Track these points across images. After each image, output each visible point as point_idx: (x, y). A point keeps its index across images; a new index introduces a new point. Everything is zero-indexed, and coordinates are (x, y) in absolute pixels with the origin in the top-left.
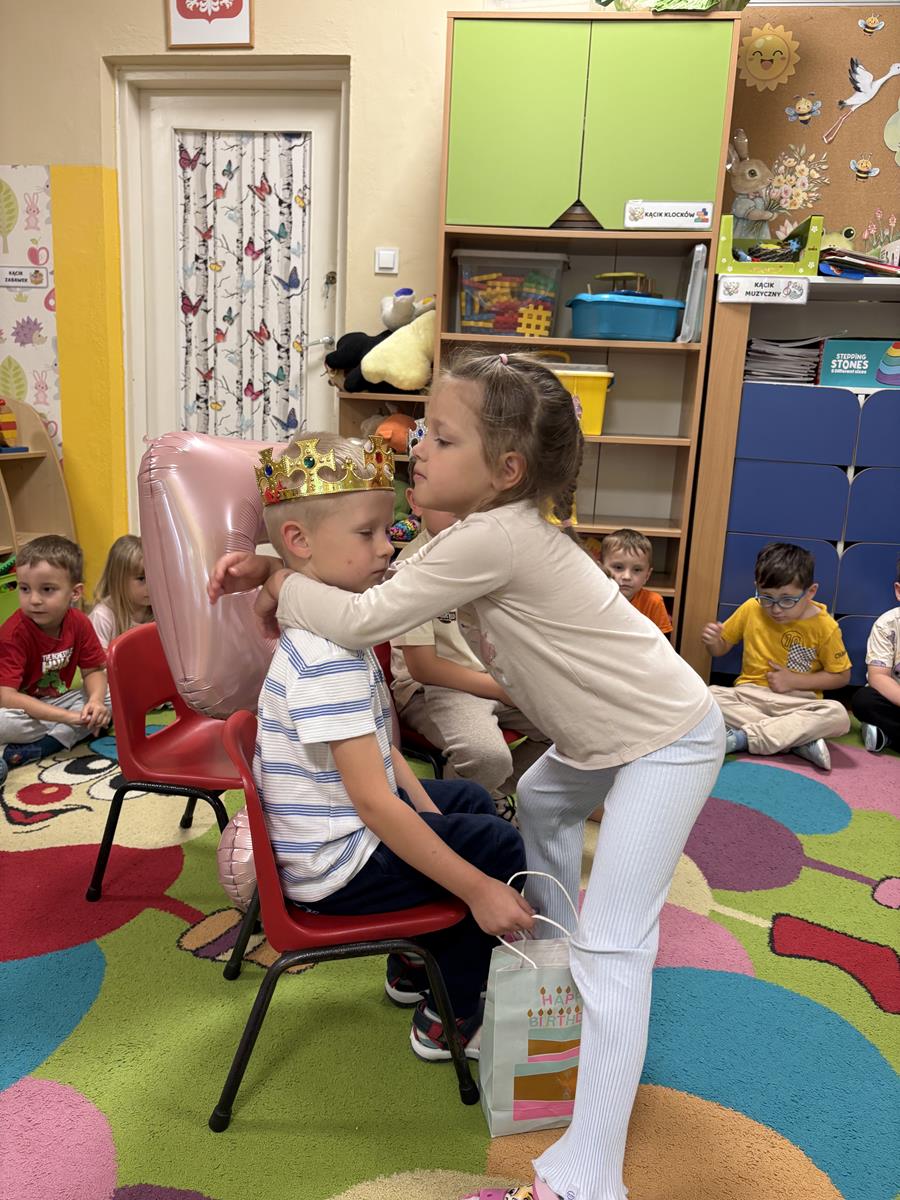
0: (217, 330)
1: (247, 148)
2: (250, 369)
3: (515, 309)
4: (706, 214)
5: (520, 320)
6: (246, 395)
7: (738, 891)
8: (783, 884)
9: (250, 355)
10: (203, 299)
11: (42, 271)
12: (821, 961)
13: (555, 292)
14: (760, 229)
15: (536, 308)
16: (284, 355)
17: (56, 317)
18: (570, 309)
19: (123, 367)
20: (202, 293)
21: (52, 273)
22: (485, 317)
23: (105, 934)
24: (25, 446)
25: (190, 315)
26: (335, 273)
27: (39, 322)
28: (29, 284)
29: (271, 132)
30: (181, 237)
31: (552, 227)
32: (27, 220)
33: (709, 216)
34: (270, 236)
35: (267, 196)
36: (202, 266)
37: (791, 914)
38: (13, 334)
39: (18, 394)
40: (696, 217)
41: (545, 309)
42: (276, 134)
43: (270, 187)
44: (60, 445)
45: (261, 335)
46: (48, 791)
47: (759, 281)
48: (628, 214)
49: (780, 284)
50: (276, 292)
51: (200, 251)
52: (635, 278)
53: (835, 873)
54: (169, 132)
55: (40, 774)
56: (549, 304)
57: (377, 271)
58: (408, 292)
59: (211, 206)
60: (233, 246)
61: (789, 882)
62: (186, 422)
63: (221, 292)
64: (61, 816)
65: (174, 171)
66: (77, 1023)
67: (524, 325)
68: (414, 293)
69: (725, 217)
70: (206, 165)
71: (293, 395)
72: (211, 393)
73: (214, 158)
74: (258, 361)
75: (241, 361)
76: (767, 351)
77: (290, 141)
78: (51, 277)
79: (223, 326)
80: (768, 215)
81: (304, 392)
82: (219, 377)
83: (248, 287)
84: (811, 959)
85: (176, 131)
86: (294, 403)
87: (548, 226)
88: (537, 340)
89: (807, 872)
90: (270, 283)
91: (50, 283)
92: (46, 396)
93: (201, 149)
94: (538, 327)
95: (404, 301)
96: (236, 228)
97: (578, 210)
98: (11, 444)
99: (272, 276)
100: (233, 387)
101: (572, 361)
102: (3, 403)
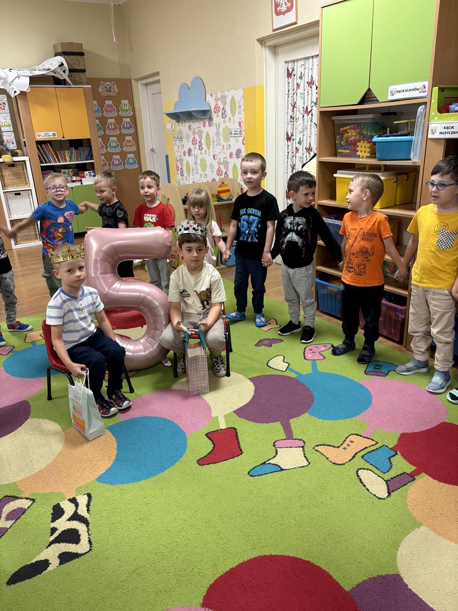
0: (296, 148)
1: (307, 65)
3: (356, 143)
5: (358, 149)
10: (292, 135)
11: (242, 130)
15: (364, 142)
17: (245, 147)
20: (292, 132)
21: (244, 130)
22: (346, 147)
24: (232, 198)
25: (289, 142)
27: (241, 149)
28: (239, 135)
30: (287, 108)
31: (359, 104)
32: (239, 110)
33: (426, 89)
34: (313, 104)
35: (312, 86)
36: (292, 120)
38: (235, 155)
39: (237, 177)
41: (367, 142)
43: (313, 81)
45: (309, 150)
47: (446, 125)
48: (389, 93)
49: (457, 126)
50: (314, 130)
51: (292, 114)
59: (295, 94)
60: (302, 112)
63: (298, 132)
65: (285, 80)
67: (359, 151)
69: (433, 88)
70: (294, 75)
73: (297, 71)
78: (244, 132)
79: (298, 146)
83: (306, 128)
85: (285, 62)
87: (357, 104)
90: (312, 126)
91: (243, 134)
93: (293, 69)
96: (303, 102)
98: (225, 198)
99: (313, 123)
102: (223, 183)
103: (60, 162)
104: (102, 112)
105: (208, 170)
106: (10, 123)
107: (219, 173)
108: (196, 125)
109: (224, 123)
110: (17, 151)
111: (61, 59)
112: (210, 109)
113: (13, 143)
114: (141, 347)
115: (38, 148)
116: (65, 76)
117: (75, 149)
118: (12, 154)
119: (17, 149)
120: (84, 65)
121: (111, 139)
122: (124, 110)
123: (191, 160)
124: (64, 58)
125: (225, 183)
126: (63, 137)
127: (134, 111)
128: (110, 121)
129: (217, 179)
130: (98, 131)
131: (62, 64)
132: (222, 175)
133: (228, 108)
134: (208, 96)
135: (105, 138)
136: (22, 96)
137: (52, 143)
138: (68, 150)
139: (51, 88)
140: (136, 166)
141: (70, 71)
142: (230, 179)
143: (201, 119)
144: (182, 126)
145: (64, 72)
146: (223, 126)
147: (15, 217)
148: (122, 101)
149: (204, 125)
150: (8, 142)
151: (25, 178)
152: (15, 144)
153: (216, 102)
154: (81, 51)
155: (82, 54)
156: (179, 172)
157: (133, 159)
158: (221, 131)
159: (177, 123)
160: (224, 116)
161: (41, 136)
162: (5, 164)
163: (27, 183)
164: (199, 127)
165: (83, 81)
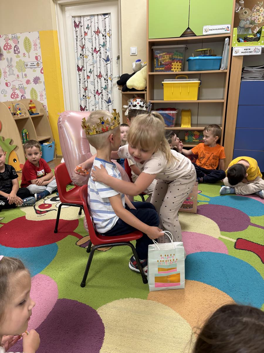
0: (88, 76)
1: (93, 20)
2: (97, 86)
3: (171, 64)
4: (228, 28)
5: (172, 67)
6: (96, 94)
7: (229, 232)
8: (242, 230)
9: (97, 82)
10: (83, 67)
12: (248, 251)
13: (183, 57)
14: (248, 31)
15: (177, 62)
16: (106, 81)
17: (44, 75)
18: (188, 62)
19: (62, 88)
21: (42, 63)
22: (162, 66)
23: (58, 241)
24: (38, 112)
25: (80, 72)
26: (119, 56)
27: (39, 77)
28: (36, 66)
29: (99, 14)
30: (76, 49)
31: (180, 37)
32: (34, 48)
33: (229, 29)
34: (101, 46)
35: (99, 34)
36: (82, 57)
37: (243, 238)
38: (33, 81)
39: (35, 98)
40: (225, 29)
41: (179, 63)
42: (101, 15)
43: (100, 31)
44: (47, 112)
45: (100, 76)
46: (46, 206)
47: (246, 48)
48: (204, 30)
49: (252, 49)
50: (103, 63)
51: (81, 52)
52: (207, 50)
53: (258, 227)
54: (71, 17)
55: (44, 201)
56: (181, 61)
57: (131, 55)
58: (139, 60)
59: (83, 39)
60: (91, 51)
61: (244, 230)
62: (81, 103)
64: (49, 212)
65: (73, 29)
66: (51, 262)
67: (173, 68)
68: (141, 61)
69: (234, 29)
70: (81, 26)
71: (109, 93)
72: (87, 94)
73: (84, 24)
74: (99, 84)
75: (95, 84)
76: (249, 70)
77: (105, 16)
78: (42, 64)
79: (89, 74)
80: (251, 26)
81: (112, 92)
82: (89, 89)
83: (95, 62)
84: (245, 250)
85: (72, 17)
86: (110, 96)
87: (179, 37)
88: (177, 73)
89: (250, 227)
90: (101, 61)
91: (41, 66)
92: (43, 98)
93: (80, 22)
94: (178, 68)
95: (138, 64)
96: (91, 45)
97: (189, 30)
98: (35, 112)
99: (102, 58)
101: (188, 79)
107: (14, 96)
109: (17, 57)
125: (32, 102)
129: (13, 101)
132: (17, 97)
133: (21, 46)
146: (15, 59)
153: (6, 41)
160: (17, 52)
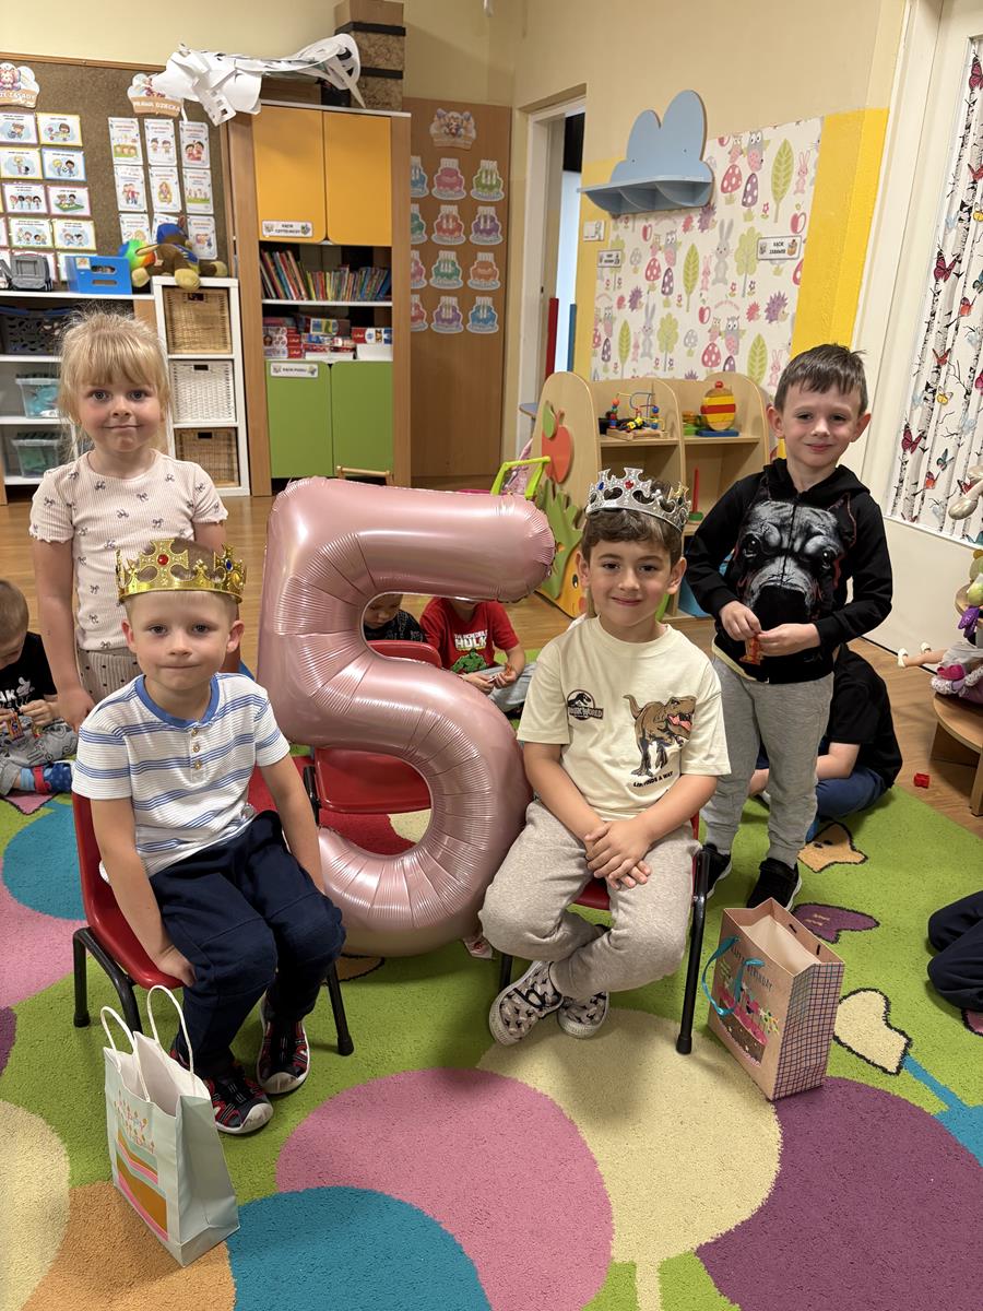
0: (964, 301)
6: (976, 386)
10: (958, 260)
11: (798, 240)
20: (957, 251)
21: (804, 242)
24: (737, 429)
25: (941, 281)
27: (785, 297)
28: (786, 255)
30: (951, 180)
32: (797, 183)
36: (965, 216)
38: (765, 311)
39: (759, 373)
51: (967, 196)
54: (965, 42)
62: (910, 417)
63: (978, 250)
65: (960, 94)
72: (941, 383)
78: (803, 246)
79: (971, 295)
82: (954, 362)
85: (972, 39)
91: (801, 253)
98: (720, 428)
100: (965, 378)
102: (719, 386)
103: (310, 298)
104: (430, 186)
105: (679, 350)
106: (210, 195)
107: (710, 359)
108: (664, 227)
109: (745, 220)
110: (217, 263)
111: (347, 41)
112: (710, 181)
113: (210, 245)
114: (399, 885)
115: (262, 258)
116: (351, 84)
117: (351, 270)
118: (201, 268)
119: (218, 259)
120: (402, 61)
121: (443, 254)
122: (485, 186)
123: (636, 319)
124: (355, 38)
125: (725, 386)
126: (327, 239)
127: (508, 188)
128: (445, 209)
129: (702, 373)
130: (413, 232)
131: (348, 54)
132: (716, 364)
133: (765, 178)
134: (712, 145)
135: (428, 252)
136: (239, 126)
137: (301, 249)
138: (335, 271)
139: (313, 112)
140: (494, 329)
141: (365, 72)
142: (739, 376)
143: (681, 208)
144: (626, 227)
145: (350, 72)
146: (741, 228)
147: (189, 422)
148: (483, 162)
149: (687, 227)
150: (199, 241)
151: (224, 329)
152: (214, 247)
153: (733, 159)
154: (398, 24)
155: (399, 31)
156: (599, 350)
157: (489, 309)
158: (734, 243)
159: (612, 222)
160: (750, 199)
161: (274, 231)
162: (182, 291)
163: (226, 343)
164: (672, 233)
165: (393, 100)
